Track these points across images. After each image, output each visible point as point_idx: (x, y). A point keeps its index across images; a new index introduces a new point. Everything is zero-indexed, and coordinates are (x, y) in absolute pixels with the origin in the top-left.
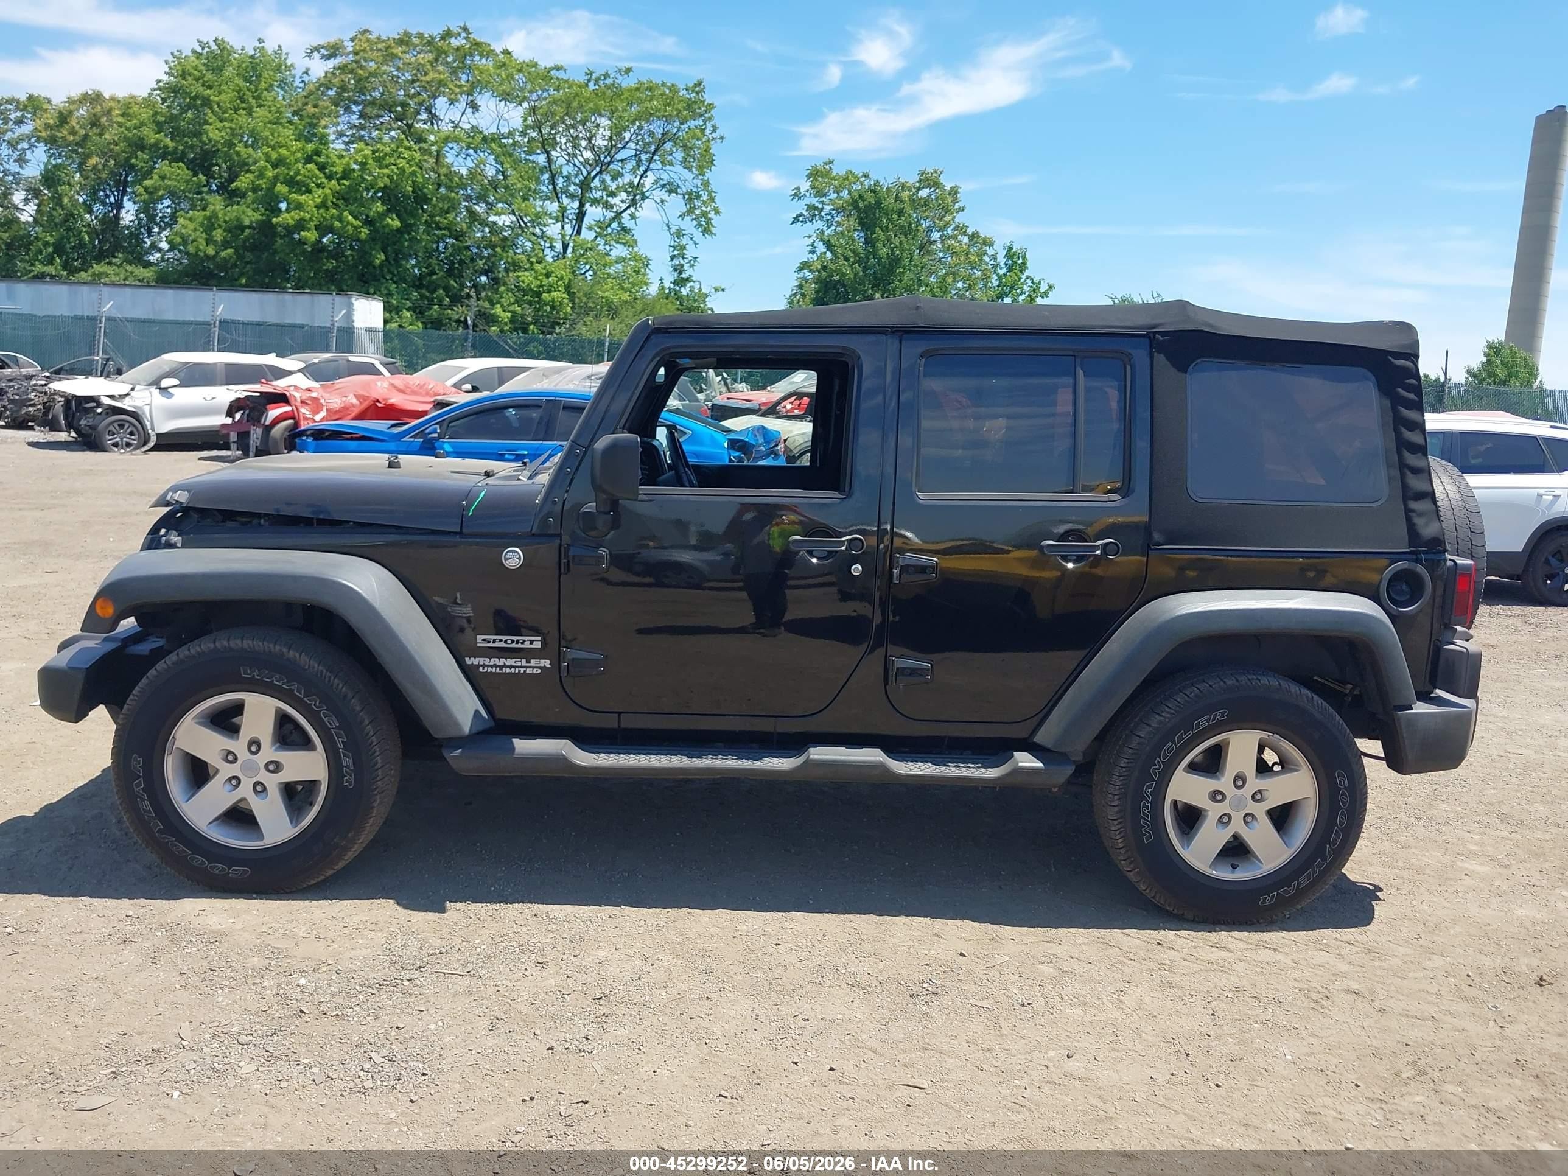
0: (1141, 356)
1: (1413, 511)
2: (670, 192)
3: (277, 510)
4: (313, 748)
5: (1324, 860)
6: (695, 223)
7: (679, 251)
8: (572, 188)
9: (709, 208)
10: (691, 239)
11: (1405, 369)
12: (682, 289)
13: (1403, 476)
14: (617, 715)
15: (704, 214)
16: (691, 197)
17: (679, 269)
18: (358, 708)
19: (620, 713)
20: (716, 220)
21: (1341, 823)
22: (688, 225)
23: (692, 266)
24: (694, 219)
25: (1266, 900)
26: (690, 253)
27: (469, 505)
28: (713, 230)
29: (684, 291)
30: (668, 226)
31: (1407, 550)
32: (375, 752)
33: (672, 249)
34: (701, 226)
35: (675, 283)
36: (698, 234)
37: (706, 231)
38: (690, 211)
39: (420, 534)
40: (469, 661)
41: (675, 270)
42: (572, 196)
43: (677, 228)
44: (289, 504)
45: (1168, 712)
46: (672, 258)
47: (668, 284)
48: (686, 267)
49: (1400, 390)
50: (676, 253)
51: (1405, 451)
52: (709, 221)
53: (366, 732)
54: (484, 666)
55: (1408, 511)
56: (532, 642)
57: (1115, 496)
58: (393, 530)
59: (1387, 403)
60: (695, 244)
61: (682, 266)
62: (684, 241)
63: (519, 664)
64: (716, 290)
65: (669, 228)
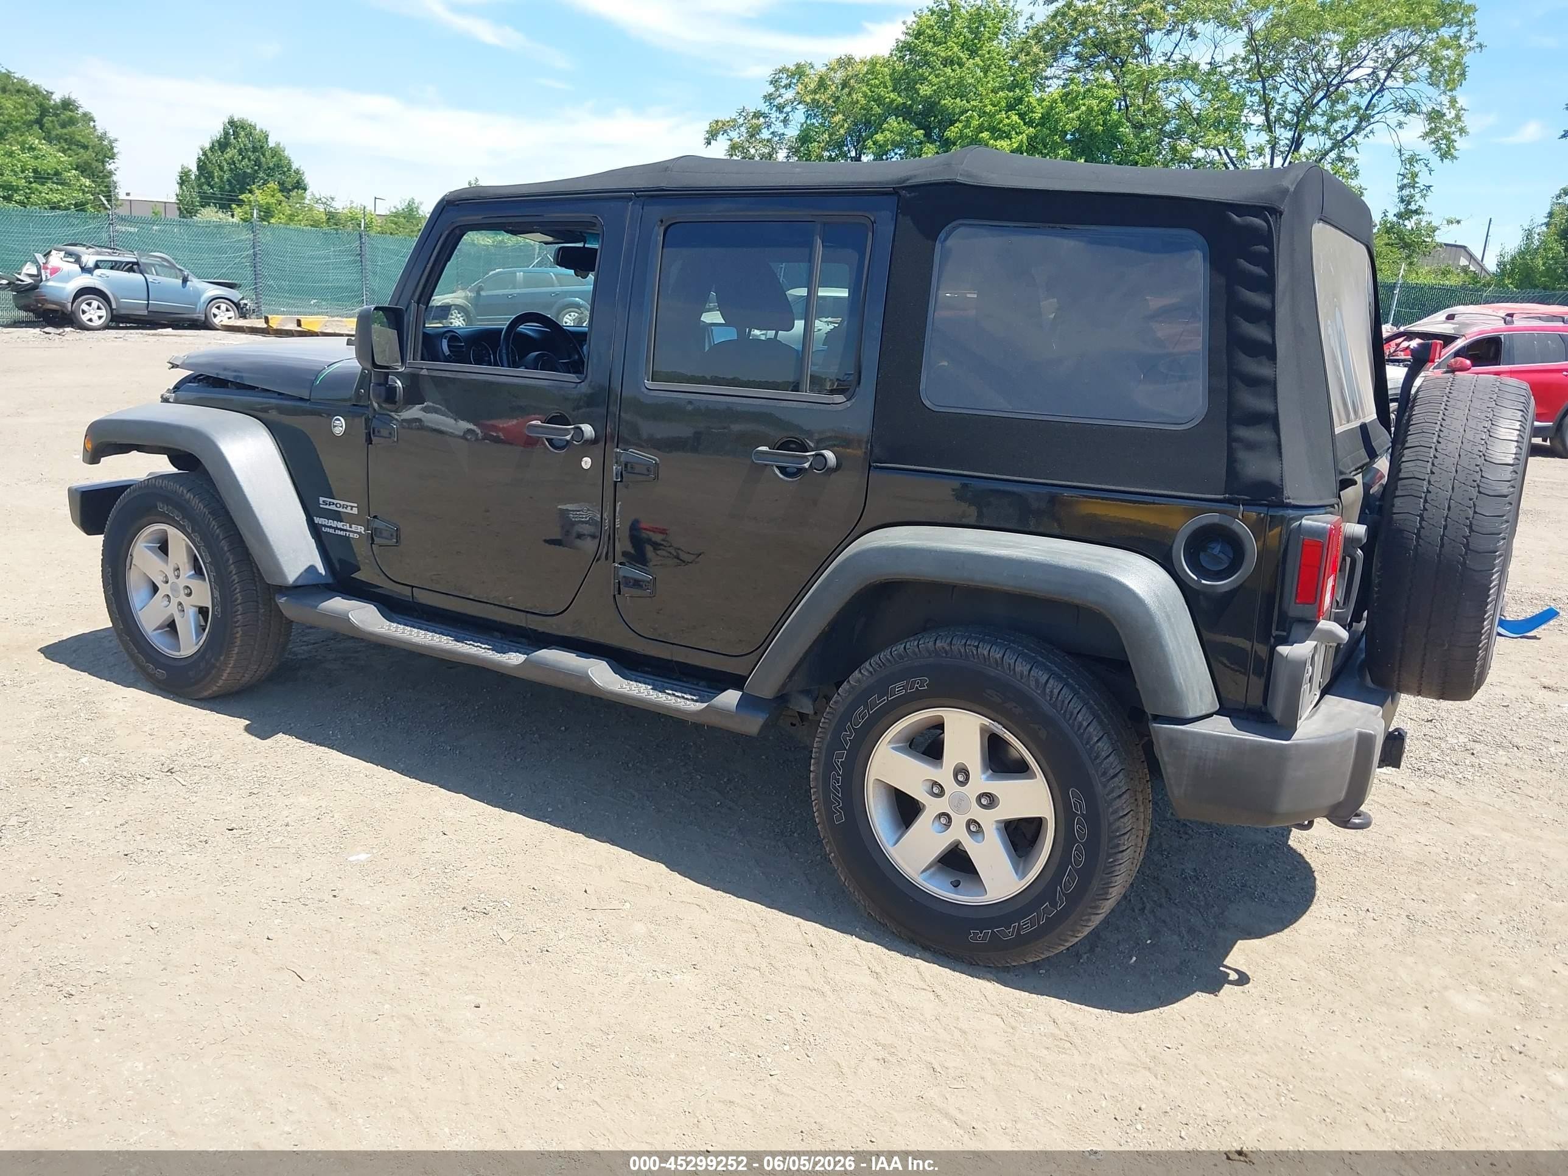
0: (885, 221)
1: (1238, 440)
2: (1408, 112)
3: (217, 374)
4: (205, 580)
5: (1054, 904)
6: (1433, 146)
7: (1409, 182)
8: (1287, 116)
9: (1453, 129)
10: (1426, 166)
11: (1252, 230)
12: (1407, 222)
13: (1231, 391)
14: (410, 588)
15: (1446, 136)
16: (1435, 116)
17: (1406, 201)
18: (226, 549)
19: (413, 587)
20: (1461, 144)
21: (1077, 863)
22: (1425, 148)
23: (1424, 196)
24: (1433, 142)
25: (978, 937)
26: (1423, 180)
27: (316, 378)
28: (1455, 153)
29: (1410, 224)
30: (1400, 151)
31: (1222, 497)
32: (236, 589)
33: (1400, 177)
34: (1440, 149)
35: (1399, 216)
36: (1434, 160)
37: (1446, 154)
38: (1432, 131)
39: (286, 399)
40: (317, 520)
41: (1402, 201)
42: (1286, 125)
43: (1411, 153)
44: (225, 369)
45: (867, 670)
46: (1402, 188)
47: (1391, 217)
48: (1417, 197)
49: (1242, 262)
50: (1406, 181)
51: (1240, 354)
52: (1451, 142)
53: (230, 570)
54: (326, 526)
55: (1231, 439)
56: (352, 507)
57: (839, 398)
58: (276, 395)
59: (1222, 281)
60: (1430, 171)
61: (1412, 196)
62: (1417, 168)
63: (345, 528)
64: (1450, 222)
65: (1401, 155)
